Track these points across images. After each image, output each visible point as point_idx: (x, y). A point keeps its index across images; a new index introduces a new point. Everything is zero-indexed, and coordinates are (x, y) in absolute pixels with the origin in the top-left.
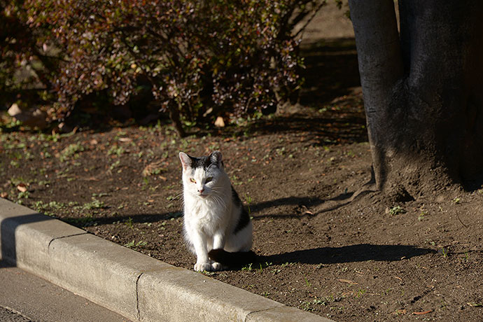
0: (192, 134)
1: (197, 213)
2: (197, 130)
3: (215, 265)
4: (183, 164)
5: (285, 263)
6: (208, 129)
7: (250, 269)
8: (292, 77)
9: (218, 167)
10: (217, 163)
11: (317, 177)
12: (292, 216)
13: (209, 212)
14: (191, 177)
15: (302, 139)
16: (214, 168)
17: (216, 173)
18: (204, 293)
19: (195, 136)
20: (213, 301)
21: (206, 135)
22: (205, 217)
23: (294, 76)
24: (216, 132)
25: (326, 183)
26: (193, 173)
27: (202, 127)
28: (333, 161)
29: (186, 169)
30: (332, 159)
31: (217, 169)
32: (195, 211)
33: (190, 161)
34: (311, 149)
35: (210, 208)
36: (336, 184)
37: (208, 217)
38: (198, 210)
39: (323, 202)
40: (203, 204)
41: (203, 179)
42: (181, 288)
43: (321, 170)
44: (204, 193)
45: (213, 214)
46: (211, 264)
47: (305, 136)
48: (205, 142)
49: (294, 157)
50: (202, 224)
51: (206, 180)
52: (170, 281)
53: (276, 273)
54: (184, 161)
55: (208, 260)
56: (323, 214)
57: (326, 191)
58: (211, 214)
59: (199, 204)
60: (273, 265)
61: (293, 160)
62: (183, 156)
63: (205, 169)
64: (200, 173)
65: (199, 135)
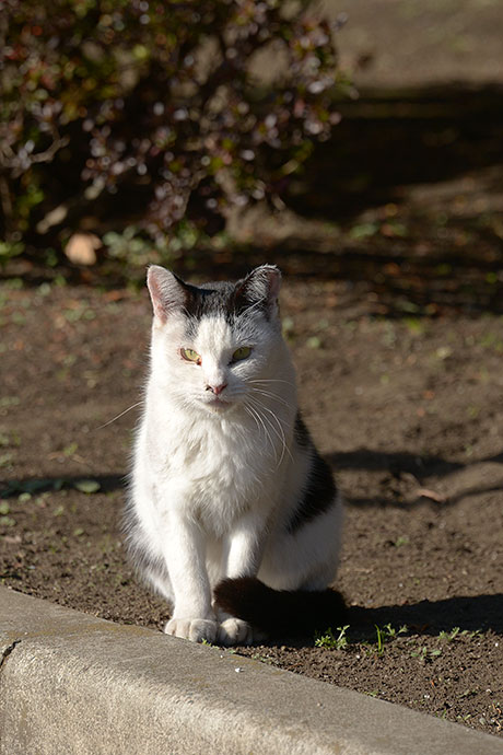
0: (12, 277)
1: (190, 459)
2: (23, 267)
3: (231, 625)
4: (156, 304)
5: (449, 632)
6: (55, 267)
7: (342, 641)
8: (319, 119)
9: (267, 318)
10: (265, 305)
11: (411, 399)
12: (383, 503)
13: (228, 460)
14: (185, 345)
15: (332, 301)
16: (256, 321)
17: (262, 335)
18: (255, 706)
19: (18, 284)
20: (293, 734)
21: (50, 281)
22: (215, 475)
23: (324, 115)
24: (76, 275)
25: (447, 417)
26: (190, 333)
27: (38, 261)
28: (447, 359)
29: (164, 319)
30: (443, 353)
31: (266, 325)
32: (181, 455)
33: (180, 296)
34: (367, 328)
35: (233, 446)
36: (476, 422)
37: (225, 476)
38: (193, 453)
39: (459, 467)
40: (211, 432)
41: (224, 352)
42: (167, 688)
43: (417, 381)
44: (224, 397)
45: (239, 466)
46: (219, 621)
47: (336, 294)
48: (48, 301)
49: (323, 346)
50: (198, 494)
51: (232, 357)
52: (123, 667)
53: (428, 660)
54: (160, 296)
55: (209, 611)
56: (477, 500)
57: (453, 439)
58: (232, 466)
59: (197, 433)
60: (408, 634)
61: (322, 354)
62: (160, 280)
63: (230, 322)
64: (213, 332)
65: (31, 283)
